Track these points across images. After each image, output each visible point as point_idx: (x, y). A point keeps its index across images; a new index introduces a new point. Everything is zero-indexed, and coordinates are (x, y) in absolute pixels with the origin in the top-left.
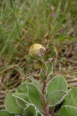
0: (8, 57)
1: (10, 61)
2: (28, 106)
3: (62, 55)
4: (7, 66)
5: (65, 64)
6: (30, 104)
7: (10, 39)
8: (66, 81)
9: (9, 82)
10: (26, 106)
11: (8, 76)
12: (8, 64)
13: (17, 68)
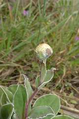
0: (18, 56)
1: (18, 60)
2: (8, 103)
3: (70, 80)
4: (12, 63)
5: (68, 89)
6: (11, 103)
7: (28, 40)
8: (60, 106)
9: (6, 78)
10: (6, 103)
11: (8, 72)
12: (14, 61)
13: (20, 69)
